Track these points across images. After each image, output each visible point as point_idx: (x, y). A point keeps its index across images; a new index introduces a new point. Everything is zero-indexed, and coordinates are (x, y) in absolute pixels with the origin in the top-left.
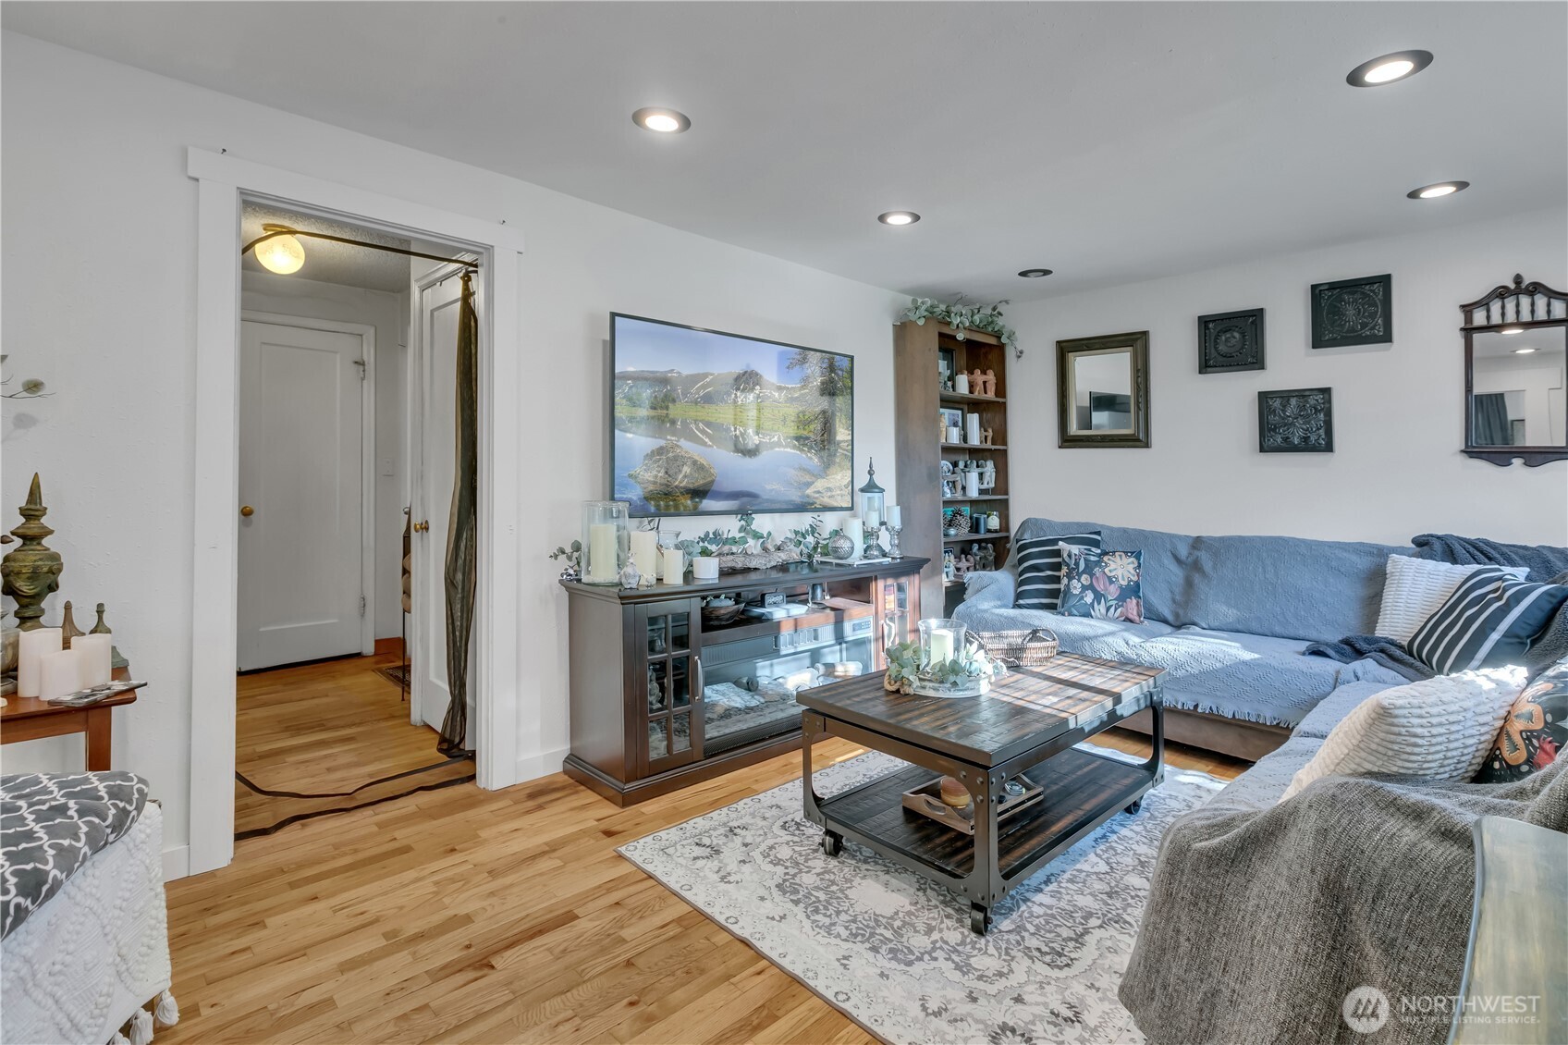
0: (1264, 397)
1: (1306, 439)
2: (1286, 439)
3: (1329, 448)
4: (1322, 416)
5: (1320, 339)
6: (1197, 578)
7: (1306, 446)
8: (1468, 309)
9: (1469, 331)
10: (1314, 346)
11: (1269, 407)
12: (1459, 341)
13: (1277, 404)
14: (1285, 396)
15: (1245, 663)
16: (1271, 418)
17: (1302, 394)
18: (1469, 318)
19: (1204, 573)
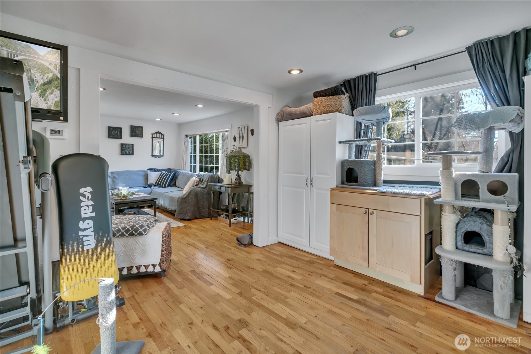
0: (122, 145)
1: (129, 153)
2: (126, 153)
3: (133, 154)
4: (132, 149)
5: (132, 135)
6: (115, 180)
7: (129, 154)
8: (152, 134)
9: (153, 138)
10: (131, 136)
11: (123, 146)
12: (151, 139)
13: (124, 146)
14: (126, 144)
15: (138, 191)
16: (123, 148)
17: (129, 145)
18: (153, 136)
19: (116, 178)
